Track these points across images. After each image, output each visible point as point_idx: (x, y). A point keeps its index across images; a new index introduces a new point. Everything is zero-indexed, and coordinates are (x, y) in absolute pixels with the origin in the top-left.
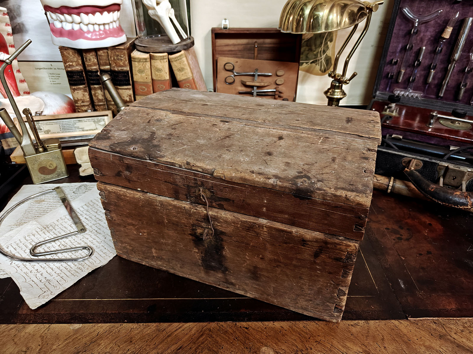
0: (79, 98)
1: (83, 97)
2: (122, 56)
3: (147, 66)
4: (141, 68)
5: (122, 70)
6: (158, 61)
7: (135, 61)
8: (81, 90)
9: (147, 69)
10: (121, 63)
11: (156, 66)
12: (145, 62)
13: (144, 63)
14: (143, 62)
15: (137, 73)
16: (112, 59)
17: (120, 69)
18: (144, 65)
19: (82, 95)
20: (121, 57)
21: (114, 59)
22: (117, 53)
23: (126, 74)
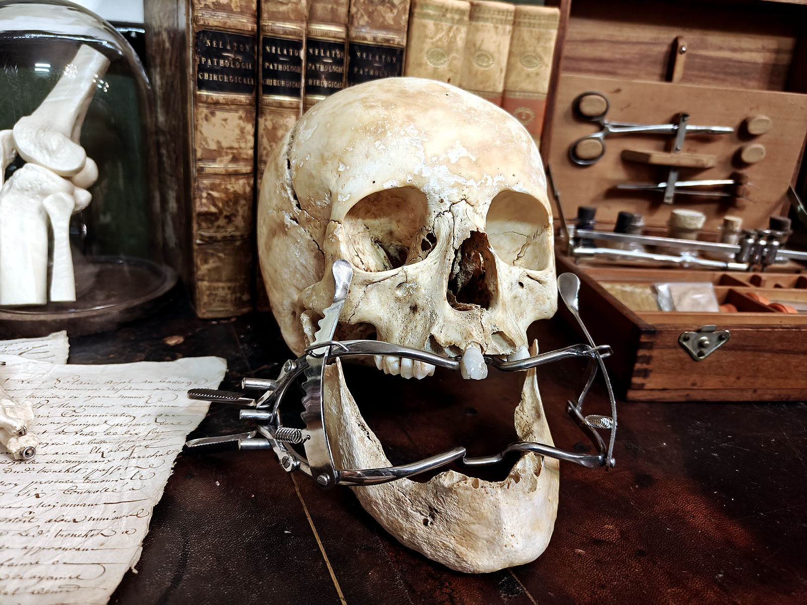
0: (225, 144)
1: (238, 141)
4: (439, 44)
5: (388, 41)
6: (490, 25)
7: (425, 16)
8: (236, 111)
9: (457, 51)
10: (389, 18)
11: (478, 42)
13: (455, 27)
14: (453, 21)
15: (425, 59)
17: (381, 35)
18: (451, 34)
19: (237, 131)
23: (394, 59)
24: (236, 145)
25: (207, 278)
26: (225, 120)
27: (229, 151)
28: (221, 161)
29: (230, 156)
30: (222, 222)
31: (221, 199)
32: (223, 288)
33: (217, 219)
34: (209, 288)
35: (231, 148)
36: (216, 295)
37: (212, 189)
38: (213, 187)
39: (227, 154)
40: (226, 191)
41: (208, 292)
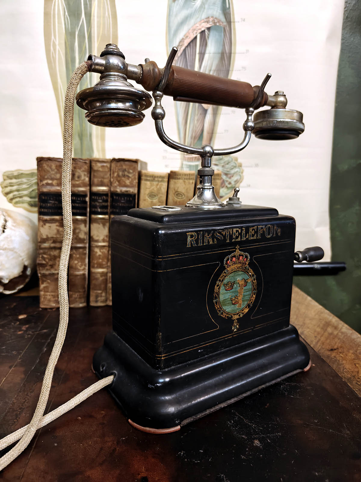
0: (50, 236)
2: (131, 171)
3: (162, 189)
4: (153, 191)
5: (127, 191)
6: (181, 181)
7: (147, 180)
8: (55, 223)
9: (162, 194)
10: (128, 182)
11: (176, 189)
12: (161, 181)
13: (160, 183)
14: (158, 181)
15: (147, 198)
16: (116, 174)
17: (124, 189)
18: (158, 187)
19: (56, 231)
20: (129, 172)
21: (118, 175)
22: (124, 167)
23: (131, 199)
24: (55, 236)
25: (43, 290)
26: (50, 227)
27: (52, 239)
28: (48, 243)
29: (52, 241)
30: (48, 267)
31: (47, 258)
32: (49, 295)
33: (46, 266)
34: (44, 295)
35: (52, 238)
36: (46, 298)
37: (44, 254)
38: (44, 253)
39: (51, 240)
40: (50, 255)
41: (43, 297)
